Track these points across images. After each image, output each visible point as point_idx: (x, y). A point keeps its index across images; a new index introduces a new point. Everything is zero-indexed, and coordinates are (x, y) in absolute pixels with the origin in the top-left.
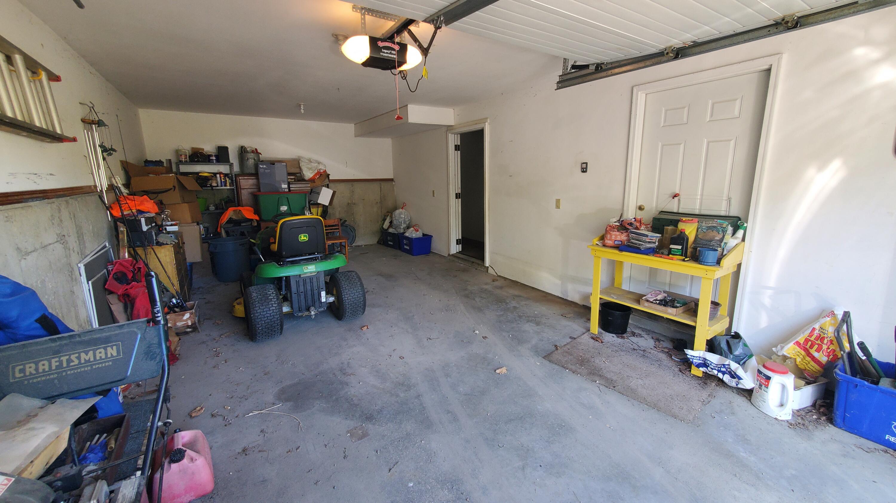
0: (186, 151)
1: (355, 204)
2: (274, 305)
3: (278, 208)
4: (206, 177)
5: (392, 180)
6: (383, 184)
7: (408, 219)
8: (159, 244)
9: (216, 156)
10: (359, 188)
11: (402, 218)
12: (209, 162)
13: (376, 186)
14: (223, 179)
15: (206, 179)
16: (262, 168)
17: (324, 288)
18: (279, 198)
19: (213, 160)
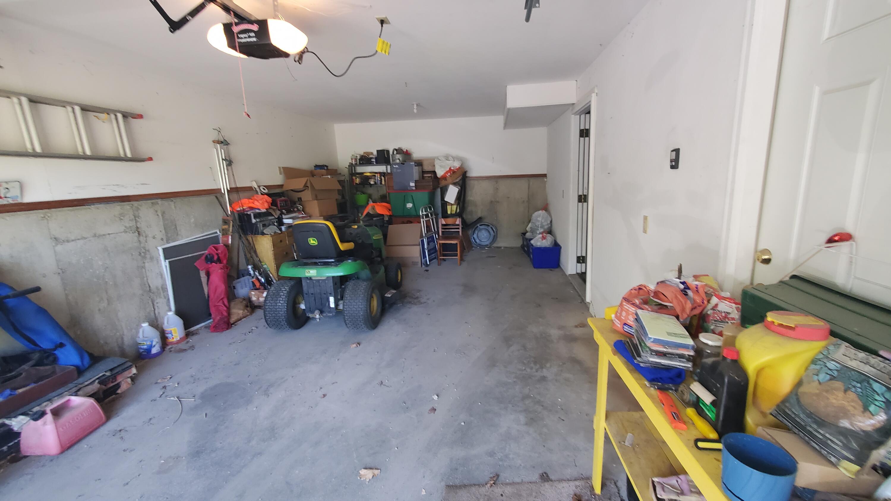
0: (358, 155)
1: (498, 202)
2: (281, 302)
3: (405, 205)
4: (368, 176)
5: (545, 176)
6: (532, 180)
7: (547, 224)
8: (263, 234)
9: (376, 158)
10: (503, 186)
11: (539, 221)
12: (371, 163)
13: (524, 182)
14: (379, 178)
15: (368, 178)
16: (396, 168)
17: (333, 294)
18: (405, 196)
19: (373, 162)
